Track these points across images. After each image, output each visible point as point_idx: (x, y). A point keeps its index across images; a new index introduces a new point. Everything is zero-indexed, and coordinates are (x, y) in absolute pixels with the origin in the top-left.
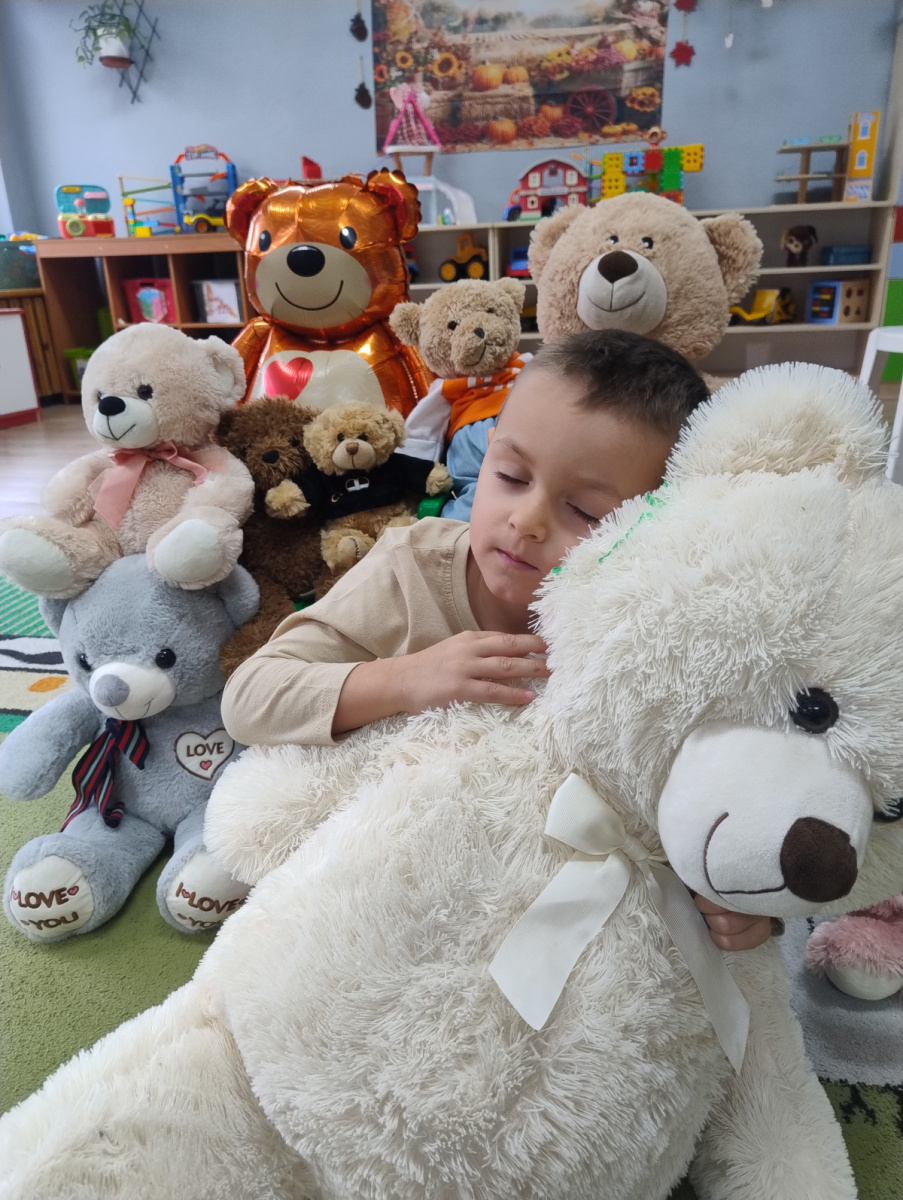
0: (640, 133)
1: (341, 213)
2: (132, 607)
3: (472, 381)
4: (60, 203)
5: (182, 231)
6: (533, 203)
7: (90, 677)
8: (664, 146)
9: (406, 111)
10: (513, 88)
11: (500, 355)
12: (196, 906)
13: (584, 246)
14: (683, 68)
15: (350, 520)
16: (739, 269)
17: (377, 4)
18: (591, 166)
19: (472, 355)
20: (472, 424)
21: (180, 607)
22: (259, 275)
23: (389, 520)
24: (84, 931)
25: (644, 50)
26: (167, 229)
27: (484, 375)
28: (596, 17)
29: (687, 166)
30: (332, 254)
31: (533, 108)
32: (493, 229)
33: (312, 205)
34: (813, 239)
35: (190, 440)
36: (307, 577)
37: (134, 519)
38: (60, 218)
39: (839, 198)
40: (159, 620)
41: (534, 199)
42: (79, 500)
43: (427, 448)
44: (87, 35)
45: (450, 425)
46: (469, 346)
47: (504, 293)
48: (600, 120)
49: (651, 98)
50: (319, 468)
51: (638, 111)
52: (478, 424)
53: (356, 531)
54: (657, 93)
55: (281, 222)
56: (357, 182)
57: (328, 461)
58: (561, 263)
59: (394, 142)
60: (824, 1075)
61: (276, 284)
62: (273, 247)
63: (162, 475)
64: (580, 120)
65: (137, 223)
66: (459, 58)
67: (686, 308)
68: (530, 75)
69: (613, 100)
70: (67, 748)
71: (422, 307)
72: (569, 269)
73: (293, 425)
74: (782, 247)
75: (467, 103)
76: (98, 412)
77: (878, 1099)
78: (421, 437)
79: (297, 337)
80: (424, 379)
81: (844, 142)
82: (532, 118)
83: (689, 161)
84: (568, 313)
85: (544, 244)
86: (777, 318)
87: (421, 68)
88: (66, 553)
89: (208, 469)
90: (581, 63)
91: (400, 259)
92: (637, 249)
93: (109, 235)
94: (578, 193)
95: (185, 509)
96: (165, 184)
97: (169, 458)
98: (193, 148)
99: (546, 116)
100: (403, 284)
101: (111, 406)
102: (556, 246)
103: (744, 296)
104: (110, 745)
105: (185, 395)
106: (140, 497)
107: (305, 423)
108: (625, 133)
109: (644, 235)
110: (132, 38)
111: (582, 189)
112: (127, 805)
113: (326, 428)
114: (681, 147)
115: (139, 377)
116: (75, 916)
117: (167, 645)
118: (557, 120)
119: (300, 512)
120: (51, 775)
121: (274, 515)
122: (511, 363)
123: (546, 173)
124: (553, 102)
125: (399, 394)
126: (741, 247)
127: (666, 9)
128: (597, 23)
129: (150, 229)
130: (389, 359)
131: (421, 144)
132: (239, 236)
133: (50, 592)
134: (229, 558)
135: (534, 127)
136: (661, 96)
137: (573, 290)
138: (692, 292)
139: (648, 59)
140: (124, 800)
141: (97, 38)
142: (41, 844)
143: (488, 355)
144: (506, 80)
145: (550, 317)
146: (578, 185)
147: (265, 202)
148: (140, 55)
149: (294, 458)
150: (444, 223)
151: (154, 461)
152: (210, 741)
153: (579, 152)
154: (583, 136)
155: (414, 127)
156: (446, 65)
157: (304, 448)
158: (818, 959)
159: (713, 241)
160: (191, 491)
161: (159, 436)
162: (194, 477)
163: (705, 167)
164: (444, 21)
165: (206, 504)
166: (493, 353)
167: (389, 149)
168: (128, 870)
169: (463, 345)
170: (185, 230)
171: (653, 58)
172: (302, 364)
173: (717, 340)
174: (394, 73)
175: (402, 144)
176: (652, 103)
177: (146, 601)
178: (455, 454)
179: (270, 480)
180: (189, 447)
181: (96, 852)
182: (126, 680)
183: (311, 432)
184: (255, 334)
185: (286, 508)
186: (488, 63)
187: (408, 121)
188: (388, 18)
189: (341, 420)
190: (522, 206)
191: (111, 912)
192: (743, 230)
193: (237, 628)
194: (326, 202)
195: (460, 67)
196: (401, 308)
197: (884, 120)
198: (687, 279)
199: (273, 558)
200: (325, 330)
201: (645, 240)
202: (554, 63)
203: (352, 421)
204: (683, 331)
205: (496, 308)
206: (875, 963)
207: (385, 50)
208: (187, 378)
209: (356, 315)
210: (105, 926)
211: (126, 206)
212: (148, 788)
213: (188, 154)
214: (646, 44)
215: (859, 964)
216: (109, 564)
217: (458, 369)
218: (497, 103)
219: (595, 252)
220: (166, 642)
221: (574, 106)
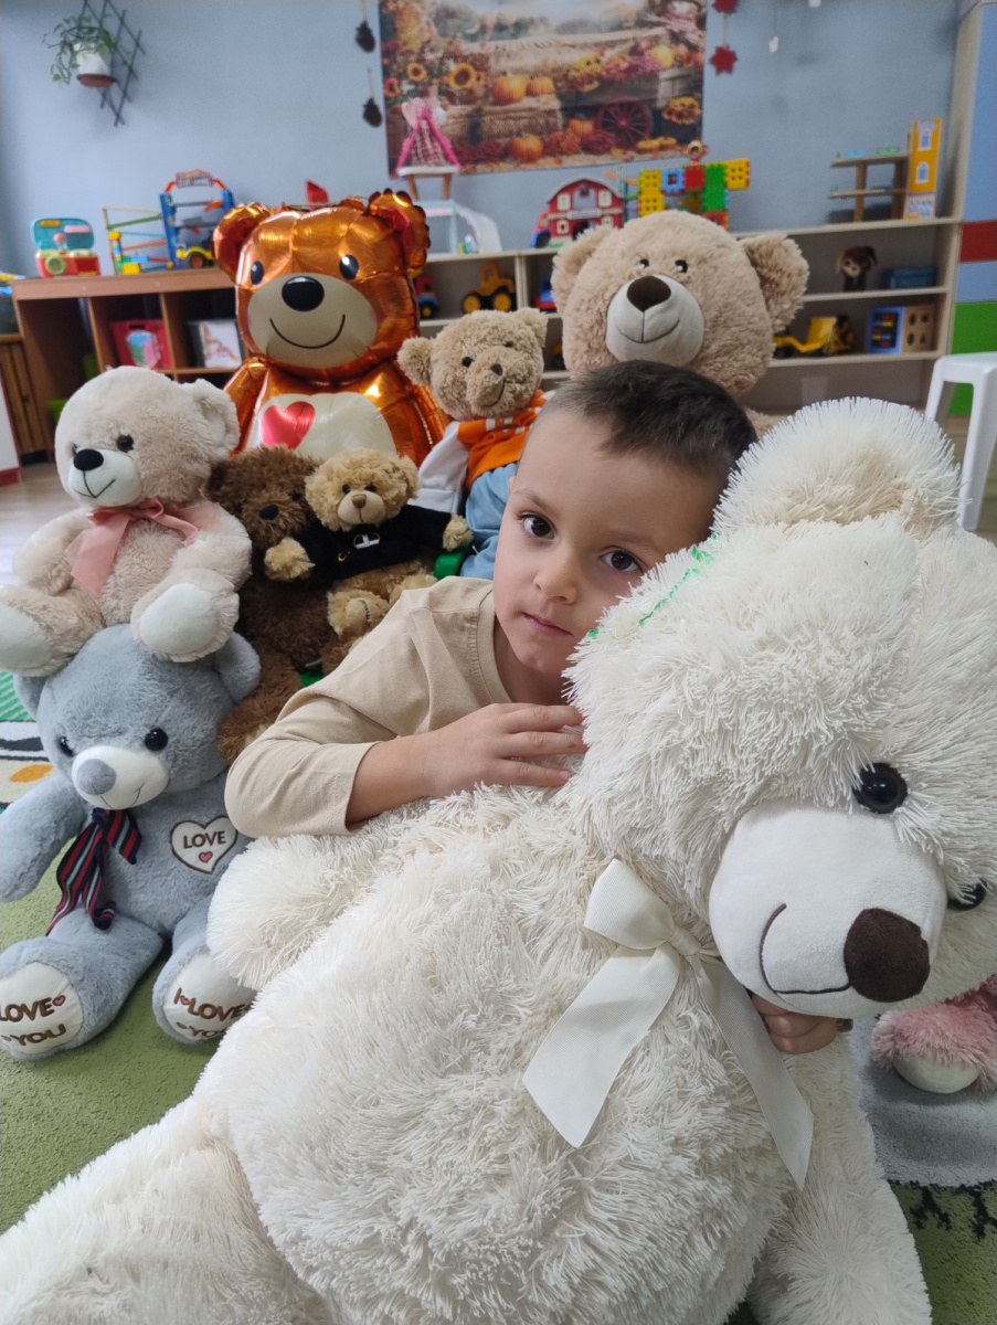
0: (679, 148)
1: (340, 240)
2: (116, 684)
3: (490, 424)
4: (37, 240)
5: (175, 267)
6: (563, 227)
7: (72, 763)
8: (706, 162)
9: (420, 130)
10: (538, 101)
11: (521, 394)
12: (196, 1014)
13: (612, 271)
14: (725, 76)
15: (359, 580)
16: (783, 293)
17: (384, 11)
18: (626, 185)
19: (490, 394)
20: (492, 471)
21: (171, 681)
22: (251, 311)
23: (402, 579)
24: (73, 1045)
25: (681, 56)
26: (158, 265)
27: (503, 416)
28: (627, 21)
29: (732, 184)
30: (332, 285)
31: (560, 123)
32: (520, 257)
33: (308, 231)
34: (872, 261)
35: (178, 495)
36: (313, 645)
37: (116, 585)
38: (38, 255)
39: (899, 215)
40: (148, 697)
41: (564, 223)
42: (56, 565)
43: (445, 498)
44: (63, 50)
45: (468, 473)
46: (486, 384)
47: (523, 324)
48: (633, 132)
49: (690, 109)
50: (323, 523)
51: (676, 124)
52: (499, 471)
53: (366, 592)
54: (696, 104)
55: (274, 252)
56: (358, 205)
57: (333, 515)
58: (588, 291)
59: (408, 163)
60: (894, 1177)
61: (271, 321)
62: (266, 279)
63: (146, 536)
64: (612, 135)
65: (124, 259)
66: (477, 69)
67: (725, 338)
68: (556, 86)
69: (648, 112)
70: (49, 844)
71: (434, 342)
72: (596, 297)
73: (294, 476)
74: (838, 270)
75: (487, 118)
76: (73, 468)
77: (953, 1201)
78: (437, 486)
79: (297, 378)
80: (439, 422)
81: (902, 153)
82: (560, 133)
83: (733, 178)
84: (597, 346)
85: (568, 271)
86: (834, 348)
87: (435, 81)
88: (41, 625)
89: (199, 528)
90: (613, 72)
91: (407, 289)
92: (670, 274)
93: (93, 273)
94: (612, 215)
95: (175, 572)
96: (155, 215)
97: (154, 517)
98: (184, 174)
99: (575, 132)
100: (412, 318)
101: (88, 460)
102: (582, 271)
103: (789, 323)
104: (97, 839)
105: (170, 446)
106: (123, 561)
107: (307, 474)
108: (663, 148)
109: (677, 258)
110: (113, 53)
111: (617, 211)
112: (119, 905)
113: (330, 479)
114: (724, 163)
115: (118, 427)
116: (62, 1029)
117: (158, 725)
118: (587, 136)
119: (304, 573)
120: (32, 874)
121: (274, 577)
122: (533, 402)
123: (577, 194)
124: (582, 116)
125: (411, 440)
126: (784, 269)
127: (704, 10)
128: (629, 28)
129: (139, 265)
130: (400, 401)
131: (437, 164)
132: (228, 269)
133: (26, 669)
134: (225, 626)
135: (563, 144)
136: (701, 107)
137: (601, 320)
138: (732, 320)
139: (686, 66)
140: (114, 899)
141: (74, 54)
142: (21, 950)
143: (508, 394)
144: (530, 92)
145: (576, 351)
146: (612, 206)
147: (256, 229)
148: (122, 72)
149: (296, 513)
150: (466, 252)
151: (138, 520)
152: (210, 830)
153: (612, 170)
154: (617, 152)
155: (429, 146)
156: (463, 77)
157: (306, 502)
158: (884, 1050)
159: (754, 263)
160: (181, 553)
161: (143, 492)
162: (184, 537)
163: (751, 184)
164: (459, 28)
165: (197, 566)
166: (513, 392)
167: (403, 171)
168: (120, 976)
169: (479, 383)
170: (178, 265)
171: (691, 65)
172: (303, 409)
173: (761, 372)
174: (406, 87)
175: (416, 164)
176: (691, 114)
177: (132, 676)
178: (474, 503)
179: (269, 538)
180: (177, 503)
181: (84, 957)
182: (112, 765)
183: (313, 484)
184: (250, 376)
185: (287, 568)
186: (509, 74)
187: (423, 140)
188: (398, 26)
189: (346, 470)
190: (551, 231)
191: (102, 1023)
192: (786, 250)
193: (236, 704)
194: (324, 228)
195: (478, 79)
196: (410, 344)
197: (947, 127)
198: (726, 305)
199: (274, 625)
200: (327, 370)
201: (679, 263)
202: (582, 72)
203: (358, 470)
204: (723, 363)
205: (515, 341)
206: (947, 1051)
207: (395, 61)
208: (171, 427)
209: (360, 353)
210: (97, 1039)
211: (111, 241)
212: (143, 884)
213: (179, 181)
214: (683, 49)
215: (929, 1054)
216: (90, 636)
217: (474, 410)
218: (521, 118)
219: (624, 278)
220: (157, 721)
221: (606, 120)
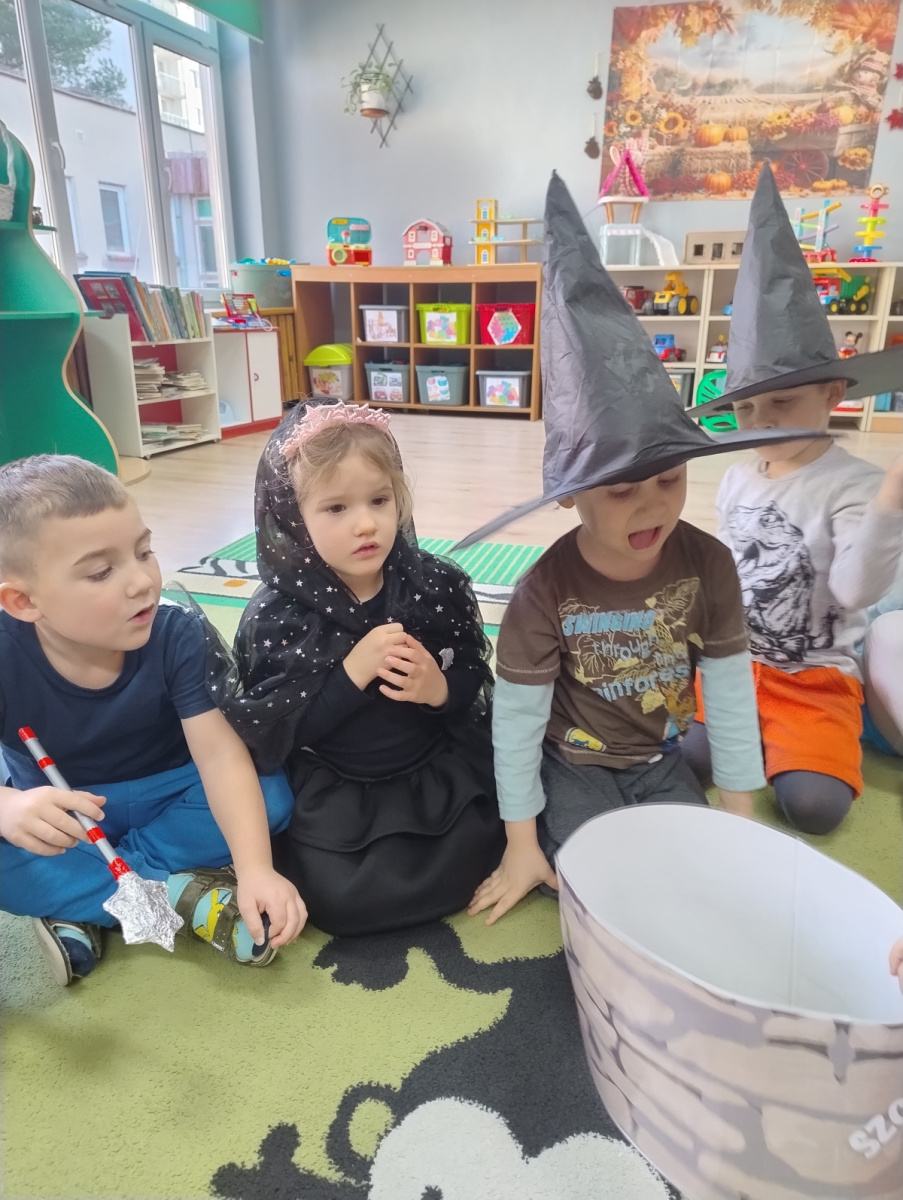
0: (849, 189)
10: (733, 145)
14: (896, 132)
17: (614, 69)
25: (860, 115)
28: (817, 85)
31: (749, 164)
32: (709, 270)
48: (809, 174)
49: (862, 160)
51: (849, 169)
54: (869, 154)
59: (608, 193)
64: (793, 176)
66: (684, 117)
68: (749, 134)
69: (826, 159)
75: (688, 158)
87: (648, 125)
90: (800, 125)
108: (834, 188)
110: (389, 92)
124: (769, 158)
127: (886, 79)
128: (818, 91)
135: (748, 181)
136: (872, 157)
139: (863, 123)
144: (727, 138)
154: (795, 190)
156: (672, 123)
171: (868, 122)
174: (623, 129)
175: (616, 194)
176: (863, 163)
186: (711, 123)
188: (623, 81)
195: (685, 125)
202: (774, 124)
207: (617, 108)
214: (863, 110)
221: (789, 163)
